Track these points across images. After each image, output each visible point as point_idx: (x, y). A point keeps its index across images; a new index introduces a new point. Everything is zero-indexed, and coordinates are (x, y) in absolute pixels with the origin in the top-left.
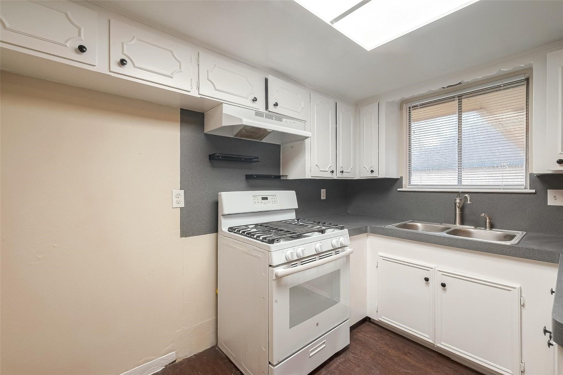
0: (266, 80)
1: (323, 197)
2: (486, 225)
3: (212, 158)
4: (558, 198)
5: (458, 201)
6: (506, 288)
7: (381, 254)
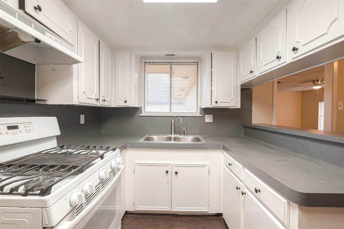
1: (82, 121)
2: (185, 133)
4: (209, 119)
5: (173, 121)
6: (203, 166)
7: (137, 162)
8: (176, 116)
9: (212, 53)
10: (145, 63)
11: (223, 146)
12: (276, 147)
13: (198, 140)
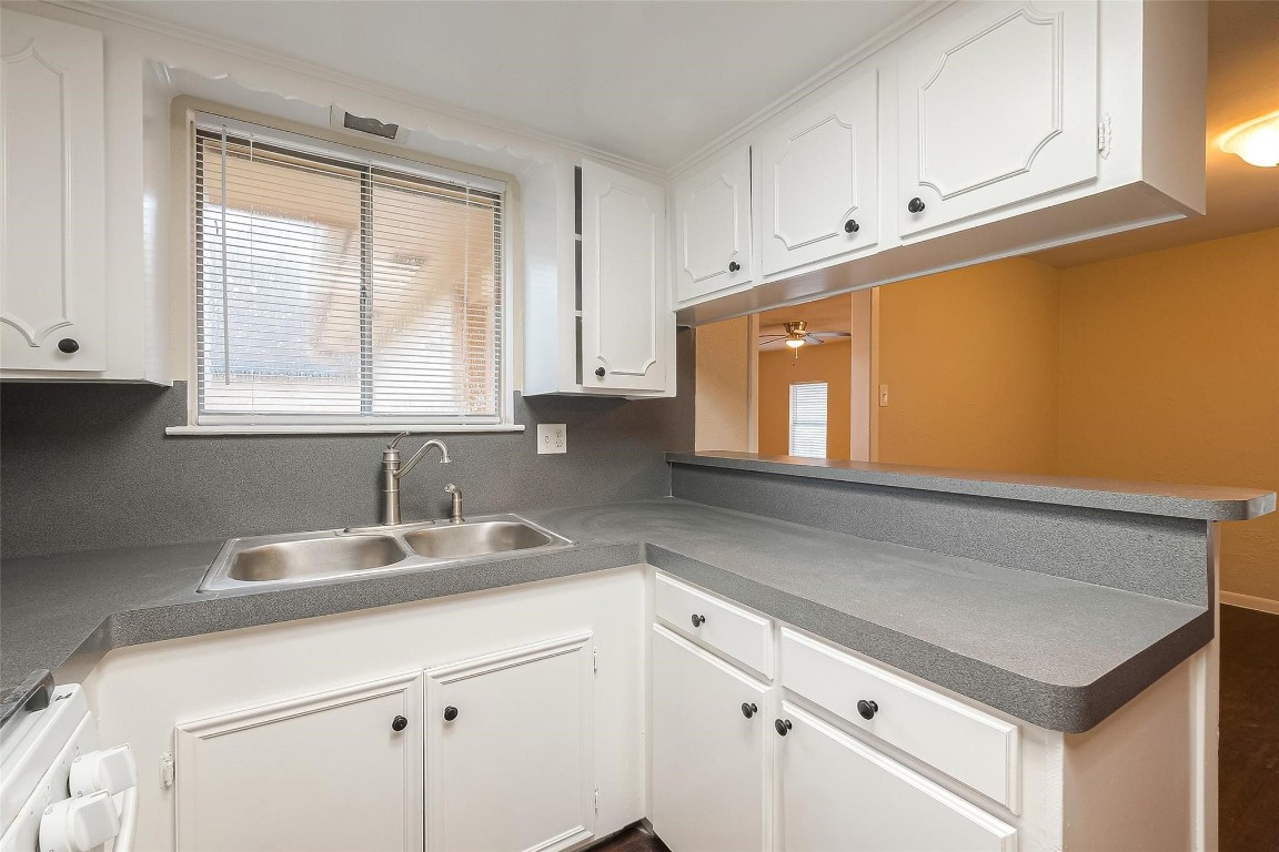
2: (452, 511)
4: (551, 441)
5: (392, 457)
6: (571, 648)
7: (184, 721)
8: (413, 434)
9: (578, 172)
10: (199, 132)
11: (647, 549)
12: (806, 528)
13: (525, 537)
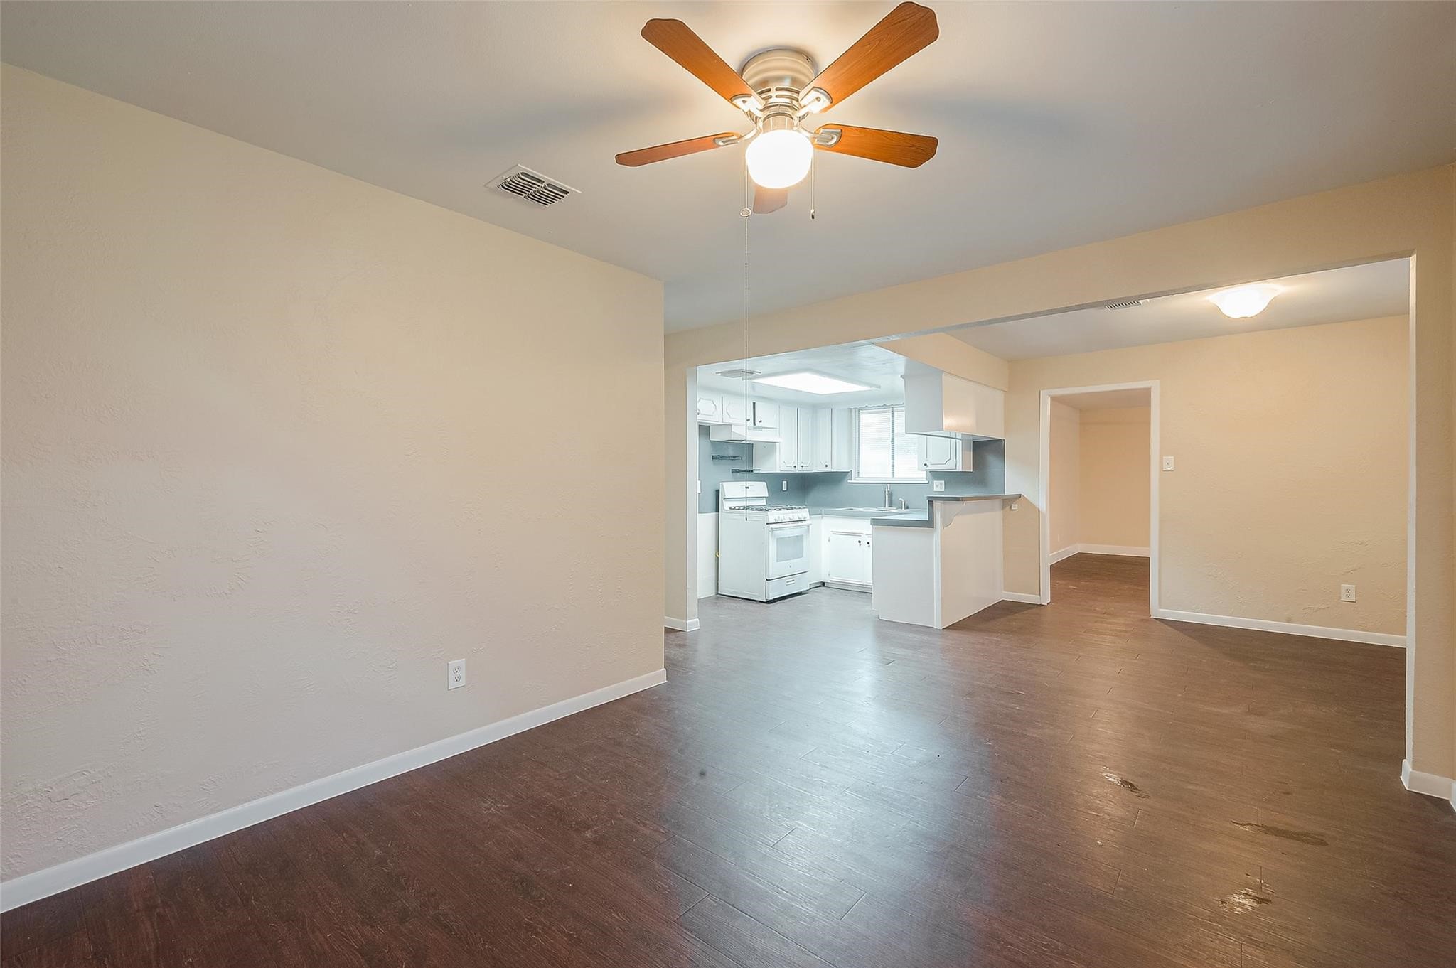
0: (754, 403)
1: (785, 486)
3: (714, 457)
4: (938, 486)
